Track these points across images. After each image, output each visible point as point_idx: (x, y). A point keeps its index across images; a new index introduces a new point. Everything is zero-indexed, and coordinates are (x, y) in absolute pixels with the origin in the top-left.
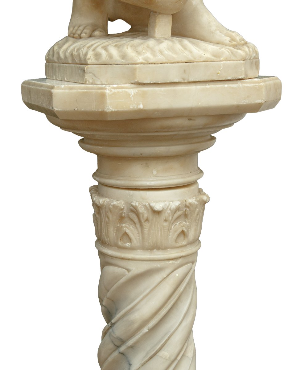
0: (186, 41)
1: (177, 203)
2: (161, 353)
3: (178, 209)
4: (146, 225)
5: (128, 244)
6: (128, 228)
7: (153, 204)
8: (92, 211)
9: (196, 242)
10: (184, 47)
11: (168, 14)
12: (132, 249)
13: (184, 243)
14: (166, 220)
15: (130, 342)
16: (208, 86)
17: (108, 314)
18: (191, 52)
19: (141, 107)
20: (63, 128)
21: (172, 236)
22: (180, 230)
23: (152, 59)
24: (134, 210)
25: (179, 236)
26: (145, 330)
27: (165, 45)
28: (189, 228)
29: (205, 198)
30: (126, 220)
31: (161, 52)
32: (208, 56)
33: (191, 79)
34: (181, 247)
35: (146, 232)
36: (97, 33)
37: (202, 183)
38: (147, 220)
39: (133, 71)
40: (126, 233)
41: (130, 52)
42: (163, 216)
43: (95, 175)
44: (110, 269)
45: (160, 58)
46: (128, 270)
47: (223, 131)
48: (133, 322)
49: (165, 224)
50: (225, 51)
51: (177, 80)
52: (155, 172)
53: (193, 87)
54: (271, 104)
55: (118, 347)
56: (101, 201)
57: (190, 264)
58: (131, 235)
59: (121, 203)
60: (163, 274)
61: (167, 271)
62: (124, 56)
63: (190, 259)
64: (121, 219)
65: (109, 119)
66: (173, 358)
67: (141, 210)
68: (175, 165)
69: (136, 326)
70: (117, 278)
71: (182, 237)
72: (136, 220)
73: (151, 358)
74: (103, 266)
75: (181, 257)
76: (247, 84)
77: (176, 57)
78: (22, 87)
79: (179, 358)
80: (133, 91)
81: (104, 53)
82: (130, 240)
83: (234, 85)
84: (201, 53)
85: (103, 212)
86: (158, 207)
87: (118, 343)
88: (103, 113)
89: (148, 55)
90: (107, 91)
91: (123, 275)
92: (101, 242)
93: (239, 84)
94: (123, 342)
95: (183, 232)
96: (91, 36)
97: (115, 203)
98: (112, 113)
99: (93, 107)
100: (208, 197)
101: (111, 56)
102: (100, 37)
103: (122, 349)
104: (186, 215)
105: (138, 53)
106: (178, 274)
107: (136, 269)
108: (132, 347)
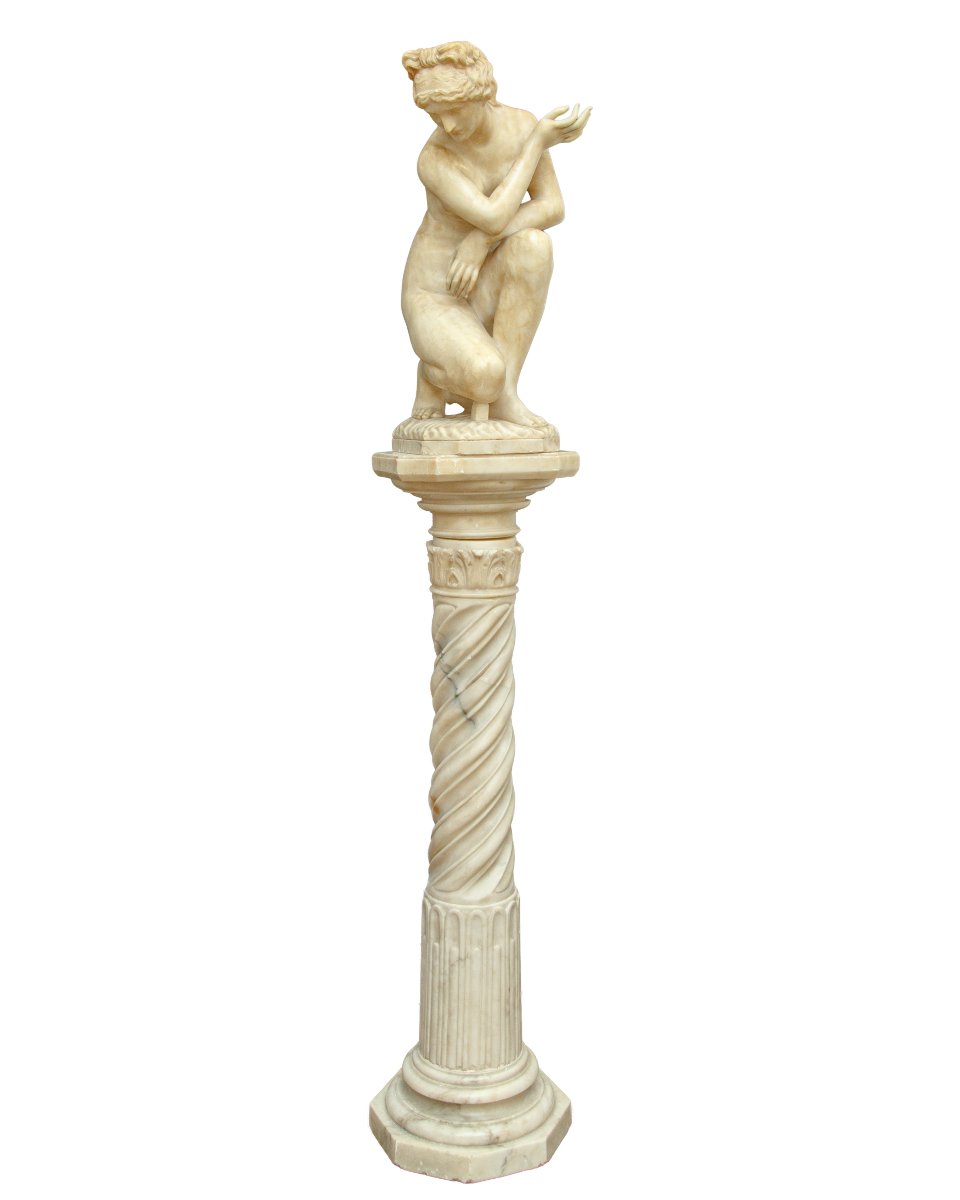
0: (499, 424)
1: (495, 551)
2: (482, 678)
3: (495, 556)
4: (470, 569)
5: (455, 585)
6: (455, 571)
7: (474, 551)
8: (427, 560)
9: (513, 585)
10: (497, 429)
11: (485, 403)
12: (458, 588)
13: (502, 585)
14: (485, 565)
15: (457, 669)
16: (514, 457)
17: (439, 649)
18: (501, 432)
19: (462, 472)
20: (405, 490)
21: (491, 579)
22: (497, 574)
23: (471, 437)
24: (460, 556)
25: (496, 578)
26: (469, 658)
27: (481, 427)
28: (505, 573)
29: (519, 549)
30: (454, 564)
31: (478, 432)
32: (514, 435)
33: (502, 452)
34: (499, 588)
35: (469, 573)
36: (435, 415)
37: (519, 538)
38: (470, 564)
39: (457, 446)
40: (453, 576)
41: (455, 431)
42: (484, 561)
43: (430, 531)
44: (441, 607)
45: (477, 436)
46: (455, 607)
47: (538, 494)
48: (459, 651)
49: (485, 568)
50: (528, 432)
51: (490, 453)
52: (477, 526)
53: (503, 458)
54: (571, 472)
55: (447, 673)
56: (434, 549)
57: (507, 605)
58: (457, 576)
59: (450, 551)
60: (484, 610)
61: (487, 608)
62: (450, 435)
63: (508, 600)
64: (450, 563)
65: (439, 480)
66: (492, 683)
67: (466, 556)
68: (494, 520)
69: (461, 653)
70: (446, 614)
71: (499, 581)
72: (462, 564)
73: (474, 682)
74: (436, 605)
75: (499, 597)
76: (546, 456)
77: (490, 436)
78: (373, 459)
79: (498, 684)
80: (456, 460)
81: (435, 432)
82: (457, 581)
83: (535, 457)
84: (509, 433)
85: (436, 559)
86: (479, 553)
87: (446, 670)
88: (433, 476)
89: (468, 434)
90: (437, 460)
91: (451, 611)
92: (435, 585)
93: (539, 456)
94: (451, 668)
95: (500, 576)
96: (430, 418)
97: (445, 550)
98: (440, 476)
99: (426, 472)
100: (523, 549)
101: (440, 434)
102: (437, 419)
103: (450, 675)
104: (503, 563)
105: (461, 432)
106: (497, 611)
107: (462, 605)
108: (458, 673)
